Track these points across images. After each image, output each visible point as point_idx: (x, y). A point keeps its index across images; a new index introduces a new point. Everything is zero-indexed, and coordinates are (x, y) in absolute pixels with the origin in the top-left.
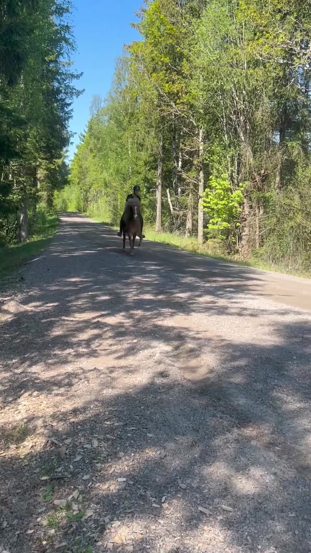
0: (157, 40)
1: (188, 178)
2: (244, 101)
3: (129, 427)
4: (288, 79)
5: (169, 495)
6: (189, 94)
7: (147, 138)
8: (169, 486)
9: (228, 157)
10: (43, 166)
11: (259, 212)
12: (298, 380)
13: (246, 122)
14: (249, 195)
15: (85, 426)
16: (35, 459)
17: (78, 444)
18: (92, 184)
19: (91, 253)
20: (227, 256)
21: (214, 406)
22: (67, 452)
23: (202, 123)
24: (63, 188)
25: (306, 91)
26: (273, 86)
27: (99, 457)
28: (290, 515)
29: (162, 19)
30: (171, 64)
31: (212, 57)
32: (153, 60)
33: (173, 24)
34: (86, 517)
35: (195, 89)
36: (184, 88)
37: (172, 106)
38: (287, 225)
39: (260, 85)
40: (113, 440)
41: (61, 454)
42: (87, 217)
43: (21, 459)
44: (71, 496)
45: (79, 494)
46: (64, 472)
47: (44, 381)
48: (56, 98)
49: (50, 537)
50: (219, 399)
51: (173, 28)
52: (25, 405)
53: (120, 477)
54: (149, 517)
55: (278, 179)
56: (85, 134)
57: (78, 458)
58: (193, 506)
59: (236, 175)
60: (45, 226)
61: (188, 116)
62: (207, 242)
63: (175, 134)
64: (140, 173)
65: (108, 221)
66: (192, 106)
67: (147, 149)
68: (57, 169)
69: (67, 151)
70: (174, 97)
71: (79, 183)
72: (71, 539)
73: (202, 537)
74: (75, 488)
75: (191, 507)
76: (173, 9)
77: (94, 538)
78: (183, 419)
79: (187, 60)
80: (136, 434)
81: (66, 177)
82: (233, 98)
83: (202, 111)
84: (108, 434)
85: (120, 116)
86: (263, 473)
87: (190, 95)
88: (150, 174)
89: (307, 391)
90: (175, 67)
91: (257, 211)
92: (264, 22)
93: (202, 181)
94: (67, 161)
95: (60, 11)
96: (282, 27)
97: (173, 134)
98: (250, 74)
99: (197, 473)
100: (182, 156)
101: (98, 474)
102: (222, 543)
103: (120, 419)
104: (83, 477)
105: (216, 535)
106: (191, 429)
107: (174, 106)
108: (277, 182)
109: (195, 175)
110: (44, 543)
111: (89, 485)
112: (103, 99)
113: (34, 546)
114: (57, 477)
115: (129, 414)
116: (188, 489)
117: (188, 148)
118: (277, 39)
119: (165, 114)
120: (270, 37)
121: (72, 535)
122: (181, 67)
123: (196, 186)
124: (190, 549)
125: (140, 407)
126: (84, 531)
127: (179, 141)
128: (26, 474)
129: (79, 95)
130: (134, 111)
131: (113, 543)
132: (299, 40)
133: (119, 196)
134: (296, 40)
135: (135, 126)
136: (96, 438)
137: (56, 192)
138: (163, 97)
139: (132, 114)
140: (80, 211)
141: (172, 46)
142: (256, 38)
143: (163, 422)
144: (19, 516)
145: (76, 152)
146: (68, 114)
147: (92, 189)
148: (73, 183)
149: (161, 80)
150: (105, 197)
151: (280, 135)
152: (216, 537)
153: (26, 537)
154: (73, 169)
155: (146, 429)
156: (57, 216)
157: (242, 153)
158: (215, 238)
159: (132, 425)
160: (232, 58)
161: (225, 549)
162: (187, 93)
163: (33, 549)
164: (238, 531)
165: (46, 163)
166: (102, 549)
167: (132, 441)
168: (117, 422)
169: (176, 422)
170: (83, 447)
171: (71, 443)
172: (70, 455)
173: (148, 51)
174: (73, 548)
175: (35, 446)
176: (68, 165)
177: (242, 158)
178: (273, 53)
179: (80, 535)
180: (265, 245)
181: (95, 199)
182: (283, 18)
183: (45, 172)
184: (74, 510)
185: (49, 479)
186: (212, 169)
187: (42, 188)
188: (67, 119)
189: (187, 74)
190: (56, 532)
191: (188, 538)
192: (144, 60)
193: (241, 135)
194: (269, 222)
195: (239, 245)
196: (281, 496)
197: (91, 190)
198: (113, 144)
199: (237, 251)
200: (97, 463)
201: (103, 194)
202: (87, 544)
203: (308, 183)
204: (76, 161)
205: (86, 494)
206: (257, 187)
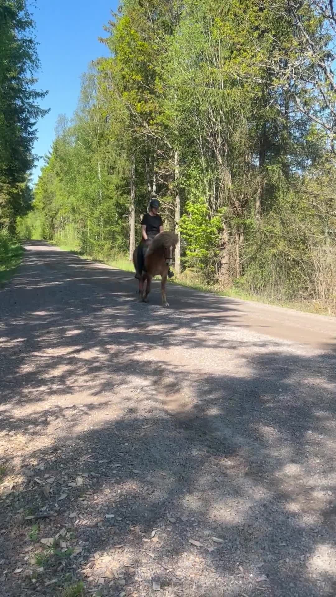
0: (127, 56)
1: (163, 203)
2: (221, 122)
3: (114, 464)
4: (267, 100)
5: (158, 529)
6: (162, 114)
7: (119, 161)
8: (158, 520)
9: (205, 181)
10: (5, 190)
11: (239, 239)
12: (284, 412)
13: (224, 145)
14: (229, 221)
15: (68, 465)
16: (17, 499)
17: (62, 483)
18: (58, 210)
19: (59, 284)
20: (206, 286)
21: (200, 441)
22: (51, 490)
23: (177, 145)
24: (27, 214)
25: (286, 113)
26: (252, 106)
27: (85, 495)
28: (281, 544)
29: (132, 35)
30: (143, 82)
31: (187, 75)
32: (124, 77)
33: (145, 40)
34: (75, 554)
35: (168, 109)
36: (157, 108)
37: (145, 127)
38: (269, 252)
39: (238, 106)
40: (97, 478)
41: (45, 493)
42: (52, 245)
43: (3, 499)
44: (58, 535)
45: (66, 531)
46: (49, 511)
47: (21, 420)
48: (18, 117)
49: (39, 575)
50: (205, 434)
51: (144, 44)
52: (2, 445)
53: (108, 514)
54: (140, 551)
55: (258, 204)
56: (50, 156)
57: (63, 496)
58: (184, 538)
59: (214, 200)
60: (8, 255)
61: (162, 138)
62: (185, 272)
63: (148, 157)
64: (111, 197)
65: (77, 249)
66: (166, 127)
67: (119, 172)
68: (21, 193)
69: (31, 174)
70: (147, 118)
71: (43, 209)
72: (61, 576)
73: (193, 568)
74: (62, 527)
75: (182, 540)
76: (145, 24)
77: (84, 573)
78: (169, 455)
79: (160, 79)
80: (122, 471)
81: (30, 202)
82: (209, 118)
83: (176, 132)
84: (92, 472)
85: (88, 136)
86: (253, 505)
87: (164, 115)
88: (122, 199)
89: (294, 423)
90: (148, 85)
91: (237, 238)
92: (241, 40)
93: (179, 206)
94: (31, 185)
95: (22, 25)
96: (260, 46)
97: (146, 156)
98: (226, 94)
99: (186, 508)
100: (157, 180)
101: (84, 512)
102: (214, 574)
103: (104, 456)
104: (69, 515)
105: (208, 566)
106: (178, 464)
107: (147, 127)
108: (257, 207)
109: (171, 200)
110: (34, 580)
111: (76, 522)
112: (70, 119)
113: (24, 584)
114: (42, 516)
115: (113, 452)
116: (178, 523)
117: (163, 172)
118: (255, 58)
119: (137, 135)
120: (248, 56)
121: (62, 572)
122: (154, 85)
123: (172, 212)
124: (183, 580)
125: (124, 444)
126: (73, 568)
127: (153, 164)
128: (10, 514)
129: (44, 115)
130: (104, 132)
131: (104, 578)
132: (278, 59)
133: (89, 223)
134: (276, 59)
135: (105, 148)
136: (81, 476)
137: (19, 219)
138: (135, 117)
139: (102, 135)
140: (46, 239)
141: (144, 64)
142: (233, 56)
143: (149, 458)
144: (5, 556)
145: (40, 176)
146: (31, 134)
147: (59, 215)
148: (37, 209)
149: (133, 99)
150: (73, 223)
151: (260, 158)
152: (208, 567)
153: (15, 576)
154: (37, 193)
155: (132, 465)
156: (21, 244)
157: (220, 177)
158: (193, 267)
159: (117, 462)
160: (208, 77)
161: (217, 579)
162: (161, 113)
163: (22, 587)
164: (230, 561)
165: (8, 186)
166: (93, 584)
167: (118, 478)
168: (101, 460)
169: (162, 457)
170: (67, 486)
171: (54, 482)
172: (54, 493)
173: (118, 68)
174: (63, 584)
175: (17, 486)
176: (32, 189)
177: (220, 182)
178: (251, 72)
179: (70, 572)
180: (246, 274)
181: (63, 225)
182: (261, 36)
183: (7, 197)
184: (62, 548)
185: (34, 518)
186: (189, 194)
187: (4, 214)
188: (31, 140)
189: (161, 93)
190: (45, 570)
191: (180, 569)
192: (113, 78)
193: (219, 158)
194: (250, 249)
195: (218, 274)
196: (271, 526)
197: (57, 216)
198: (82, 167)
199: (217, 281)
200: (83, 501)
201: (71, 220)
202: (77, 580)
203: (290, 208)
204: (40, 184)
205: (73, 531)
206: (236, 212)
